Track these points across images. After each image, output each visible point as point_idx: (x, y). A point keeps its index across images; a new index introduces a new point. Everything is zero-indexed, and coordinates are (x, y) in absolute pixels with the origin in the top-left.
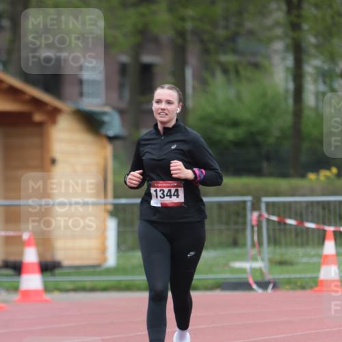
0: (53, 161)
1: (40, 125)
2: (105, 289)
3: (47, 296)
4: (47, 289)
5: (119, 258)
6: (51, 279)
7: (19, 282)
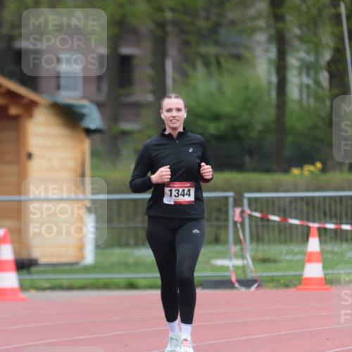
0: (30, 156)
1: (16, 118)
2: (83, 288)
3: (23, 295)
4: (23, 287)
5: (97, 255)
6: (27, 277)
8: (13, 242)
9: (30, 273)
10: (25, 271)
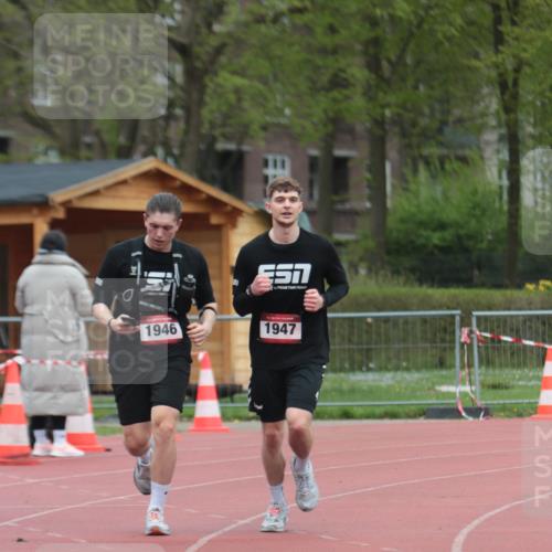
1: (218, 227)
3: (226, 425)
4: (225, 417)
6: (230, 405)
7: (194, 408)
8: (213, 366)
9: (232, 401)
10: (228, 399)
